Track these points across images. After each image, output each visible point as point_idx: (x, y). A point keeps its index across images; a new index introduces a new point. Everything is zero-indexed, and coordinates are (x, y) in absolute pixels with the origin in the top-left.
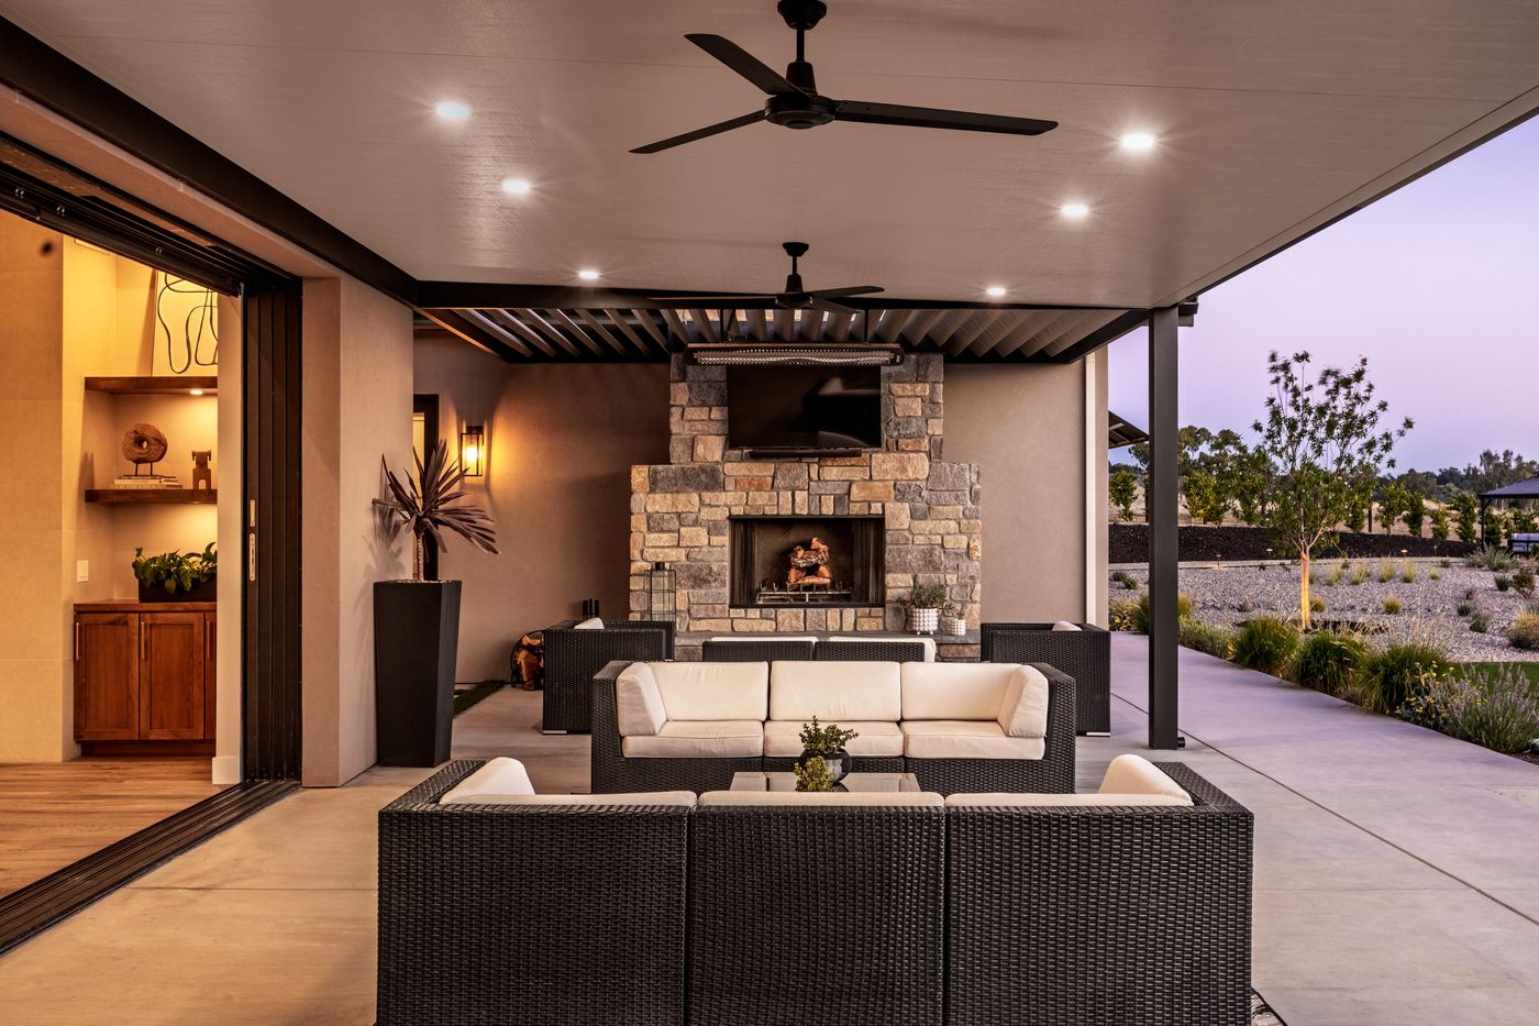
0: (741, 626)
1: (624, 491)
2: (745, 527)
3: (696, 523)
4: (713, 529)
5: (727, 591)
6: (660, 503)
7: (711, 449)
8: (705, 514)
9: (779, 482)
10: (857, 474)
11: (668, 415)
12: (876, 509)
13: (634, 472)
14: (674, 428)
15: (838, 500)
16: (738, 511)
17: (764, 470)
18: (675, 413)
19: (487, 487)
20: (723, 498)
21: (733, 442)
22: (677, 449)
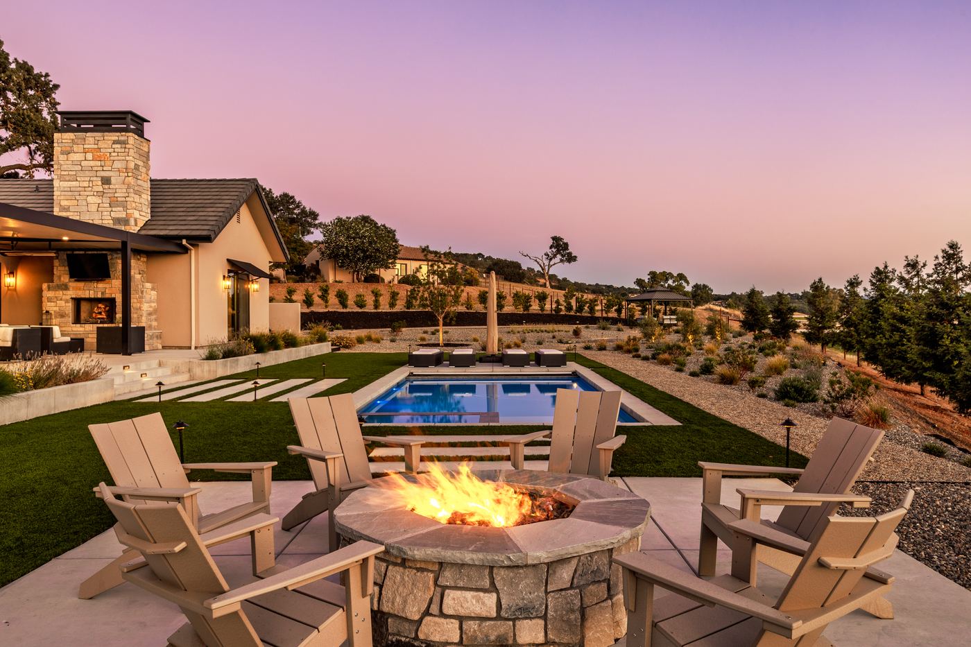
0: (74, 329)
1: (41, 291)
2: (77, 302)
3: (61, 300)
4: (67, 301)
5: (70, 319)
6: (51, 294)
7: (65, 279)
8: (64, 297)
9: (85, 288)
10: (107, 286)
11: (53, 269)
12: (113, 296)
13: (43, 285)
14: (55, 273)
15: (102, 293)
16: (74, 296)
17: (81, 284)
18: (55, 268)
19: (15, 290)
20: (69, 292)
21: (71, 277)
22: (55, 278)
